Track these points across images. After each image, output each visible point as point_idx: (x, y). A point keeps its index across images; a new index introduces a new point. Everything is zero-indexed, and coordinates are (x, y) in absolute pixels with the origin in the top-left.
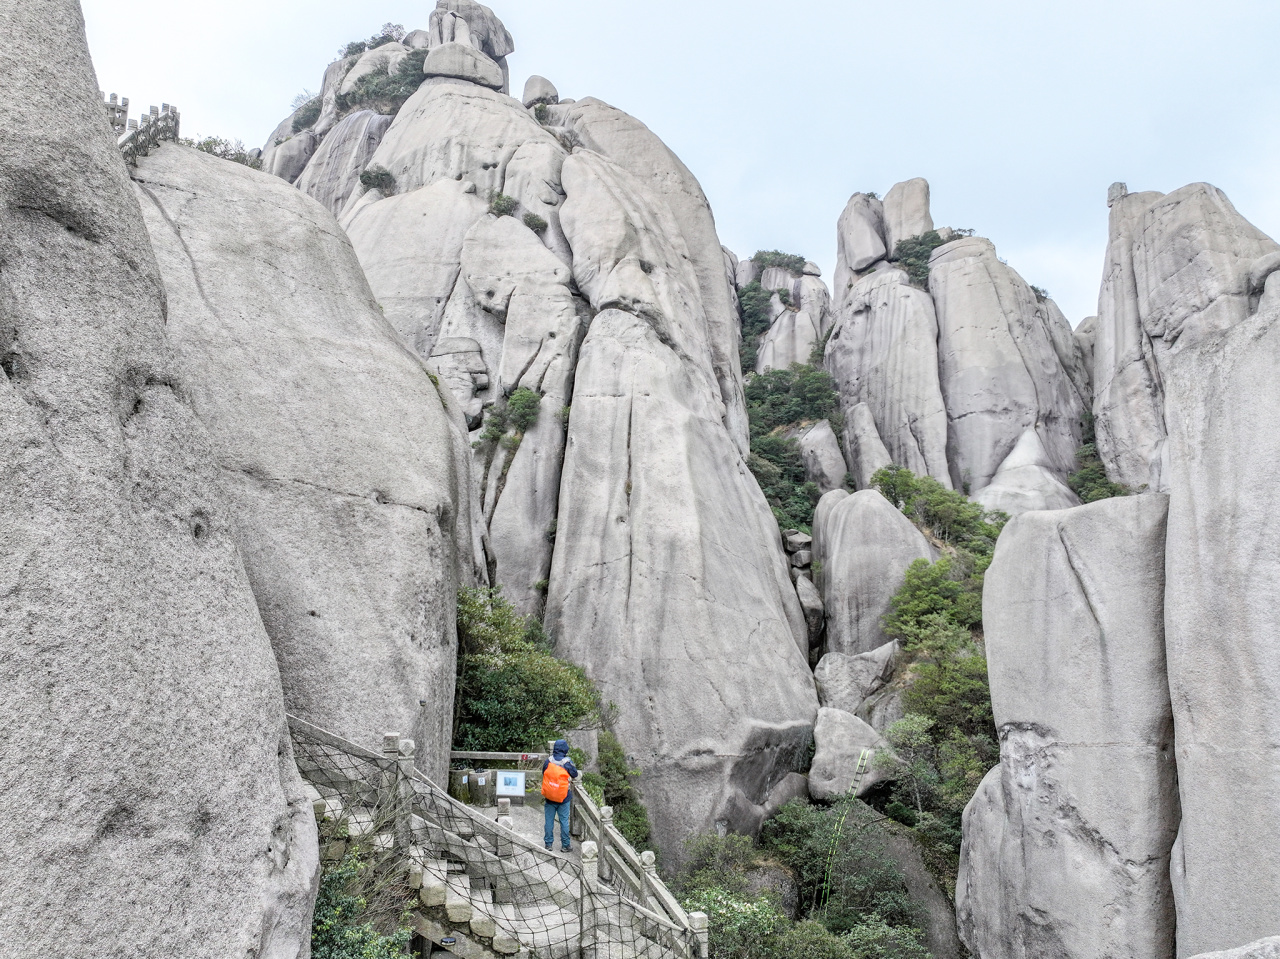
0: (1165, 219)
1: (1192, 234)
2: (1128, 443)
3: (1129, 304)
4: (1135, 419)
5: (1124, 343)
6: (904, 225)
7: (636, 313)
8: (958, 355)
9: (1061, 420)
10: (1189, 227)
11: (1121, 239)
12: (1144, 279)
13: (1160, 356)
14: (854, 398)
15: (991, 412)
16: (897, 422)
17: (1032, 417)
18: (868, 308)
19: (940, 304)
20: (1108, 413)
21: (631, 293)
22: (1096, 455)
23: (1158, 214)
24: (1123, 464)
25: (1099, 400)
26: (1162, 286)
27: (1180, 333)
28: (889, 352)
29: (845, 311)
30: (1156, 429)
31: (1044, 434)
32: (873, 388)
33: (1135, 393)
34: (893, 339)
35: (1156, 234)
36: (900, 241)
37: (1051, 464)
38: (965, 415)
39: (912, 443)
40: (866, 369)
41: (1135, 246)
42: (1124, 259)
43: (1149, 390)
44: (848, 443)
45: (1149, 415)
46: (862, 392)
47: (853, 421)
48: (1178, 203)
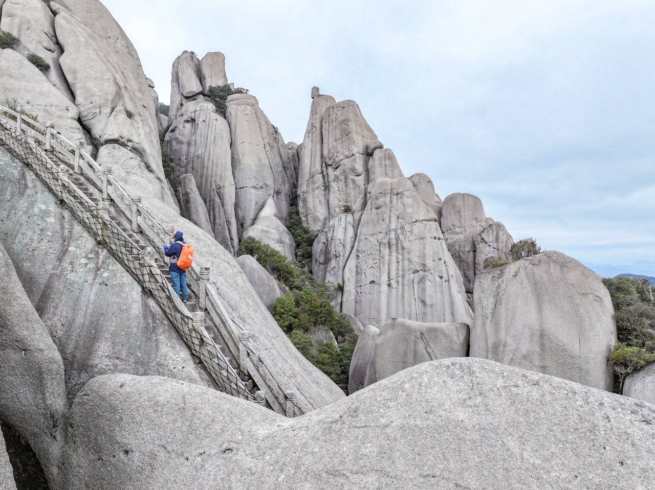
0: (339, 113)
1: (349, 124)
2: (312, 210)
3: (318, 146)
4: (316, 199)
5: (315, 164)
6: (213, 78)
7: (130, 148)
8: (241, 156)
9: (282, 193)
10: (348, 120)
11: (317, 115)
12: (327, 138)
13: (330, 174)
14: (183, 170)
15: (255, 188)
16: (209, 187)
17: (272, 192)
18: (193, 120)
19: (233, 127)
20: (305, 195)
21: (126, 135)
22: (297, 213)
23: (335, 110)
24: (309, 219)
25: (301, 188)
26: (334, 143)
27: (339, 166)
28: (206, 148)
29: (179, 119)
30: (324, 205)
31: (276, 200)
32: (196, 166)
33: (318, 188)
34: (208, 142)
35: (334, 119)
36: (211, 86)
37: (279, 216)
38: (243, 188)
39: (217, 200)
40: (192, 155)
41: (324, 121)
42: (318, 125)
43: (323, 188)
44: (181, 195)
45: (322, 199)
46: (188, 167)
47: (185, 183)
48: (344, 107)
